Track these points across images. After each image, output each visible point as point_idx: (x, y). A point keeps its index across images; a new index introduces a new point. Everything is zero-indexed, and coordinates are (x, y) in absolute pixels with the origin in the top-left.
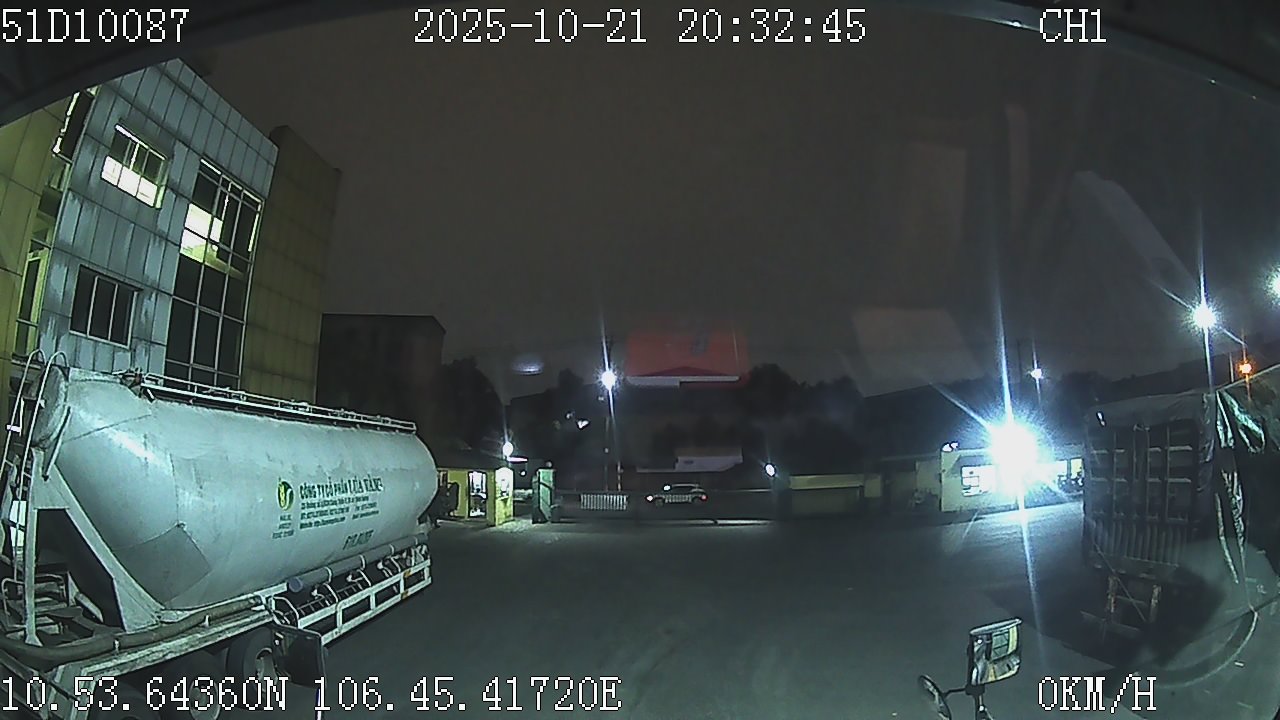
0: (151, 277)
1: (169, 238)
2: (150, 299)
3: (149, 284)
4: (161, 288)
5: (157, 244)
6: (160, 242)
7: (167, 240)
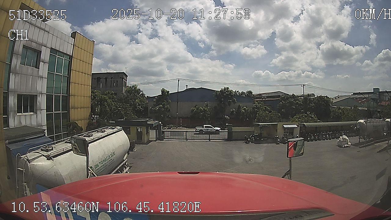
0: (39, 90)
1: (43, 77)
2: (39, 97)
3: (39, 93)
4: (42, 93)
5: (40, 80)
6: (40, 79)
7: (43, 78)
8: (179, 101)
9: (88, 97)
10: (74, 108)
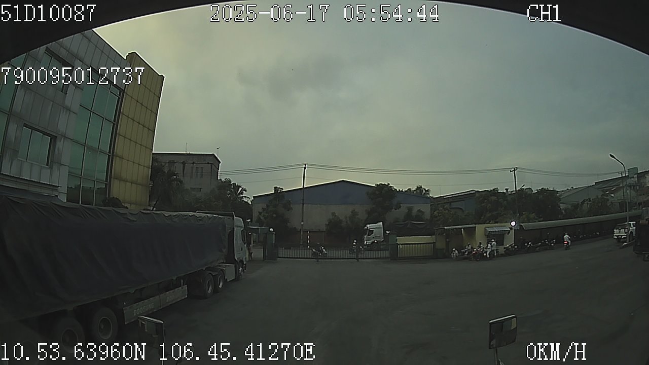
0: (61, 130)
1: (71, 110)
2: (60, 141)
3: (60, 133)
4: (66, 136)
5: (65, 113)
6: (66, 112)
8: (304, 202)
9: (145, 168)
10: (120, 179)
